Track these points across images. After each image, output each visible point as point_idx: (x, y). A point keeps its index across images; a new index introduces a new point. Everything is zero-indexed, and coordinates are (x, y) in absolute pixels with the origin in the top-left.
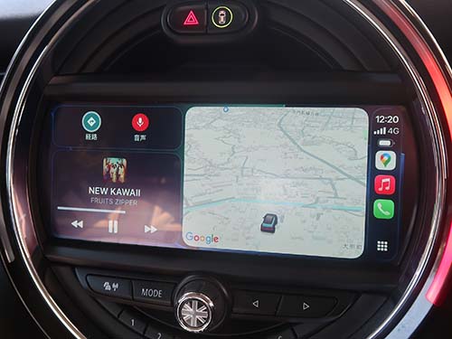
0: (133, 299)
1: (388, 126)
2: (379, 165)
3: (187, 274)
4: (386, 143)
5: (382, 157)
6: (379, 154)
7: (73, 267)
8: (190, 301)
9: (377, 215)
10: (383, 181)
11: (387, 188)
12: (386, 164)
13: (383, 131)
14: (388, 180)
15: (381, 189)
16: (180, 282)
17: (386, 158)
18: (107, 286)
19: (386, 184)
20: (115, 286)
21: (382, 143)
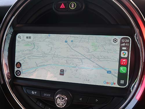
0: (41, 97)
1: (125, 43)
2: (122, 56)
3: (59, 89)
4: (125, 48)
5: (123, 53)
6: (122, 52)
7: (22, 86)
8: (59, 98)
9: (121, 72)
10: (123, 61)
11: (125, 63)
12: (124, 55)
13: (124, 44)
14: (125, 60)
15: (122, 63)
16: (56, 92)
17: (124, 53)
18: (33, 93)
19: (124, 62)
20: (35, 93)
21: (123, 48)
